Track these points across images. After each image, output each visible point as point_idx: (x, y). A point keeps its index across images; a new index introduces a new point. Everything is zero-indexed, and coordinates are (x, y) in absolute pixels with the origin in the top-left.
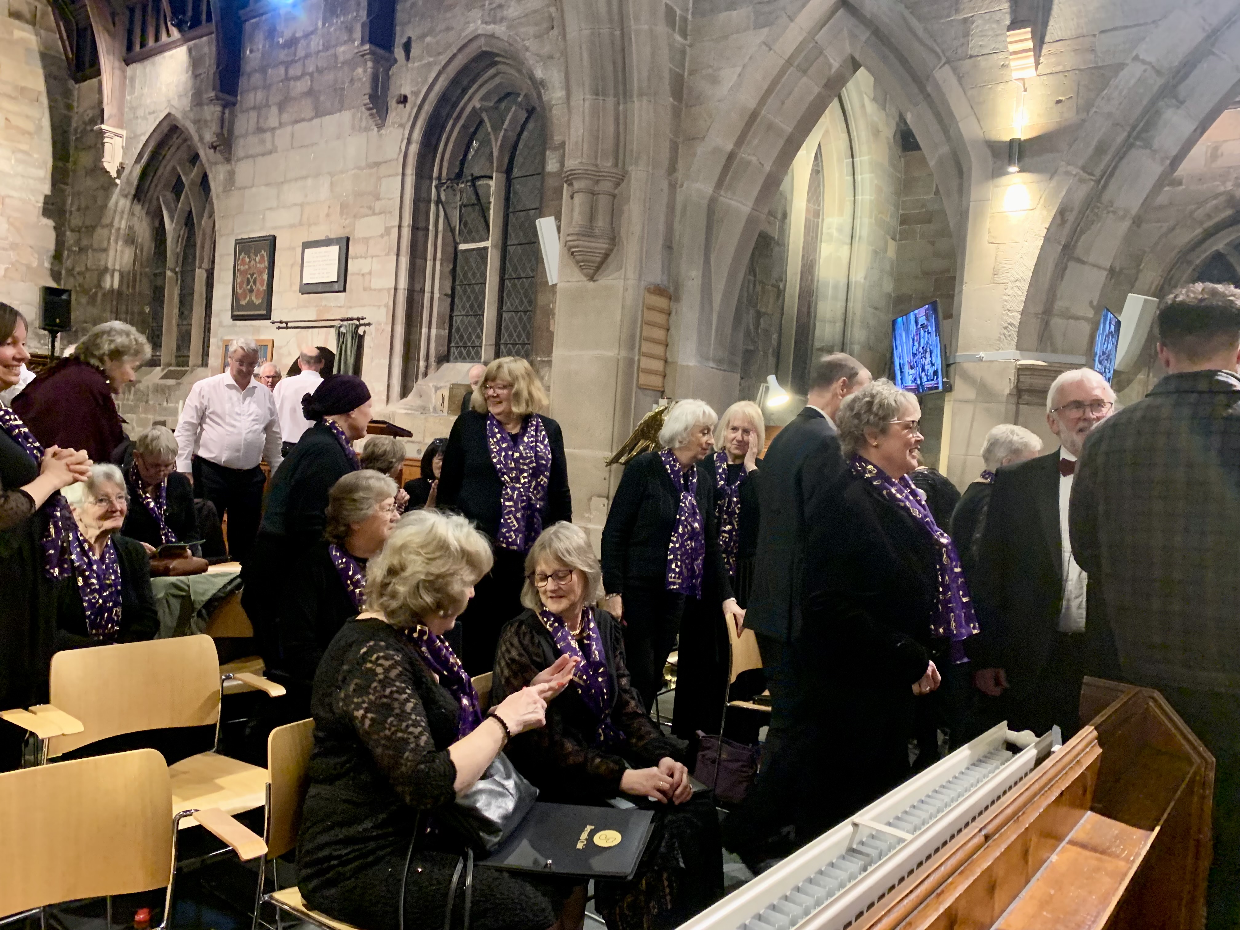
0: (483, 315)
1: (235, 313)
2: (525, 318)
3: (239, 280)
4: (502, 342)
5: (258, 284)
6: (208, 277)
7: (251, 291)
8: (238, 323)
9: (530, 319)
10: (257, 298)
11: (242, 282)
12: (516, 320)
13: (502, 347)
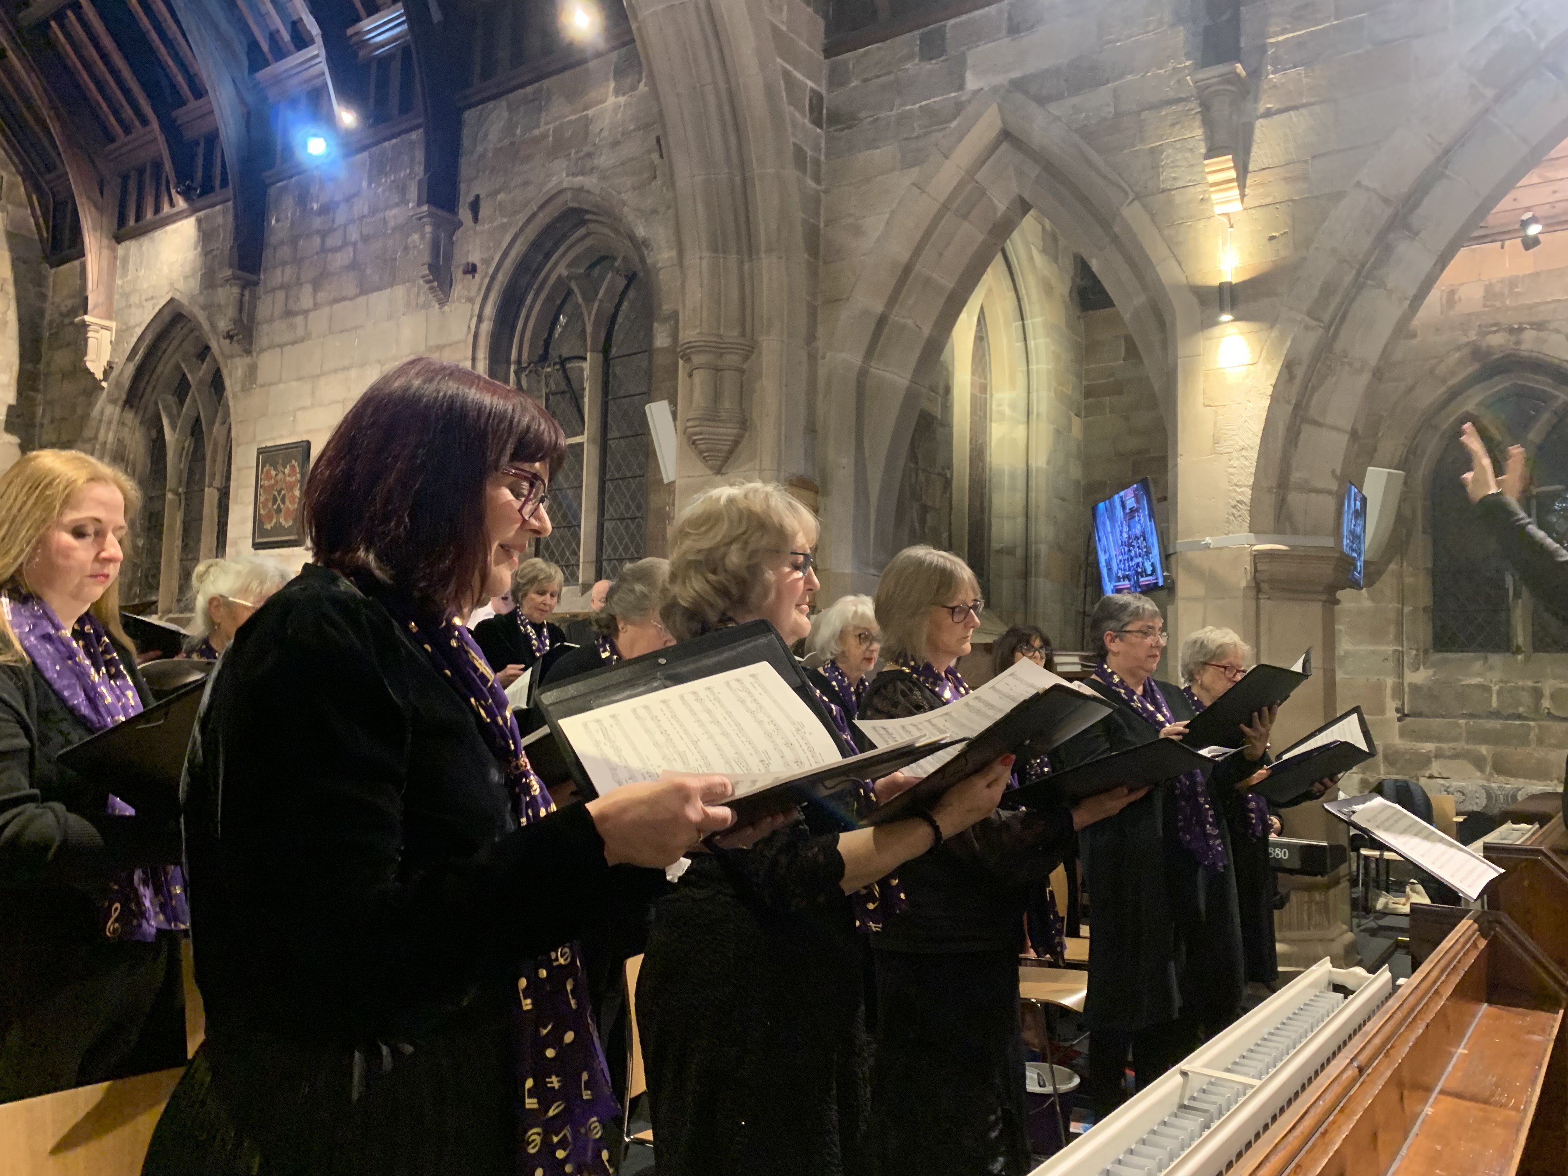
0: (579, 526)
1: (257, 541)
2: (633, 527)
3: (262, 499)
4: (604, 557)
5: (287, 502)
6: (220, 500)
7: (279, 510)
9: (639, 527)
10: (286, 519)
11: (267, 500)
12: (622, 529)
13: (605, 564)
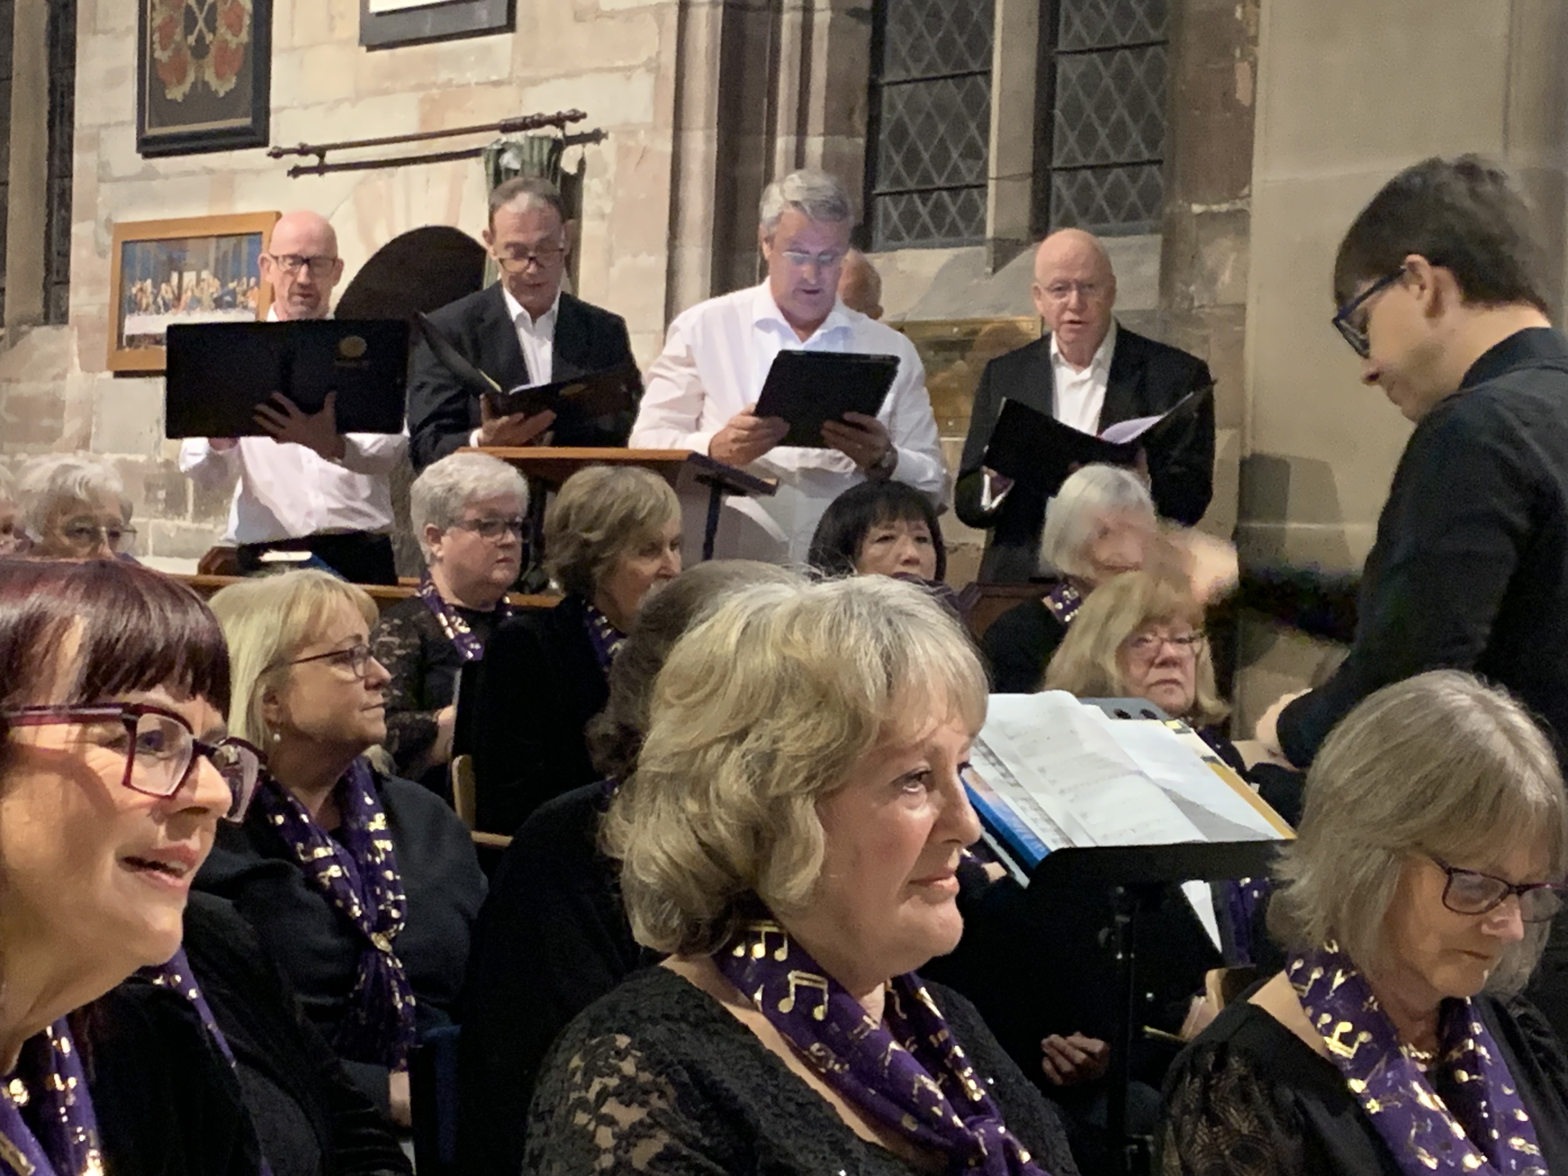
0: (987, 74)
1: (152, 132)
2: (1139, 71)
3: (157, 19)
4: (1057, 163)
7: (200, 50)
8: (160, 163)
9: (1157, 70)
10: (219, 75)
12: (1107, 81)
13: (1058, 181)
